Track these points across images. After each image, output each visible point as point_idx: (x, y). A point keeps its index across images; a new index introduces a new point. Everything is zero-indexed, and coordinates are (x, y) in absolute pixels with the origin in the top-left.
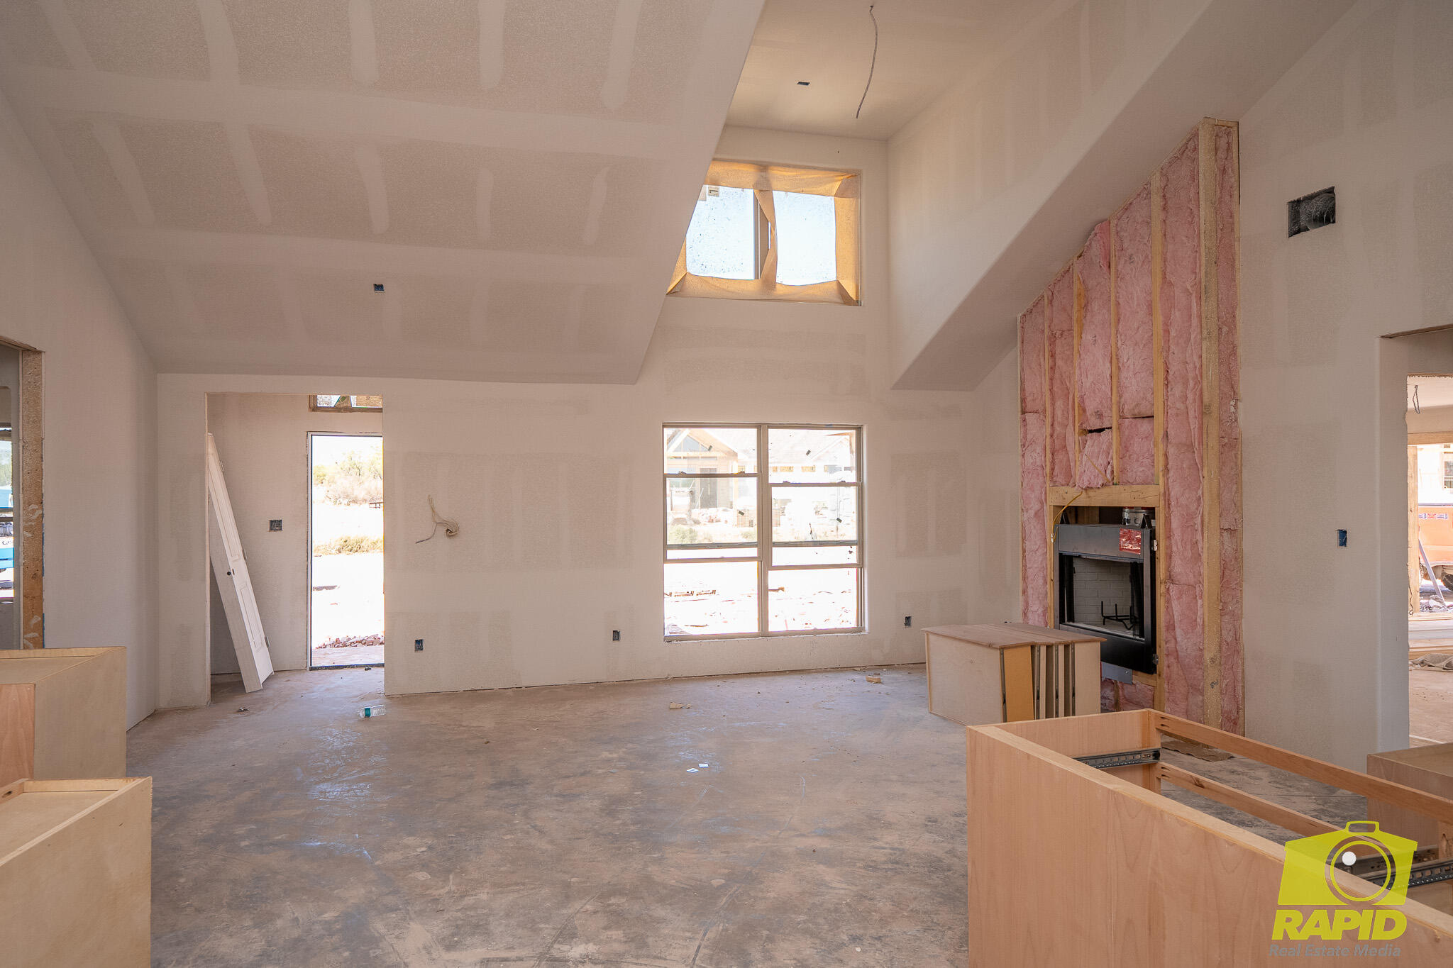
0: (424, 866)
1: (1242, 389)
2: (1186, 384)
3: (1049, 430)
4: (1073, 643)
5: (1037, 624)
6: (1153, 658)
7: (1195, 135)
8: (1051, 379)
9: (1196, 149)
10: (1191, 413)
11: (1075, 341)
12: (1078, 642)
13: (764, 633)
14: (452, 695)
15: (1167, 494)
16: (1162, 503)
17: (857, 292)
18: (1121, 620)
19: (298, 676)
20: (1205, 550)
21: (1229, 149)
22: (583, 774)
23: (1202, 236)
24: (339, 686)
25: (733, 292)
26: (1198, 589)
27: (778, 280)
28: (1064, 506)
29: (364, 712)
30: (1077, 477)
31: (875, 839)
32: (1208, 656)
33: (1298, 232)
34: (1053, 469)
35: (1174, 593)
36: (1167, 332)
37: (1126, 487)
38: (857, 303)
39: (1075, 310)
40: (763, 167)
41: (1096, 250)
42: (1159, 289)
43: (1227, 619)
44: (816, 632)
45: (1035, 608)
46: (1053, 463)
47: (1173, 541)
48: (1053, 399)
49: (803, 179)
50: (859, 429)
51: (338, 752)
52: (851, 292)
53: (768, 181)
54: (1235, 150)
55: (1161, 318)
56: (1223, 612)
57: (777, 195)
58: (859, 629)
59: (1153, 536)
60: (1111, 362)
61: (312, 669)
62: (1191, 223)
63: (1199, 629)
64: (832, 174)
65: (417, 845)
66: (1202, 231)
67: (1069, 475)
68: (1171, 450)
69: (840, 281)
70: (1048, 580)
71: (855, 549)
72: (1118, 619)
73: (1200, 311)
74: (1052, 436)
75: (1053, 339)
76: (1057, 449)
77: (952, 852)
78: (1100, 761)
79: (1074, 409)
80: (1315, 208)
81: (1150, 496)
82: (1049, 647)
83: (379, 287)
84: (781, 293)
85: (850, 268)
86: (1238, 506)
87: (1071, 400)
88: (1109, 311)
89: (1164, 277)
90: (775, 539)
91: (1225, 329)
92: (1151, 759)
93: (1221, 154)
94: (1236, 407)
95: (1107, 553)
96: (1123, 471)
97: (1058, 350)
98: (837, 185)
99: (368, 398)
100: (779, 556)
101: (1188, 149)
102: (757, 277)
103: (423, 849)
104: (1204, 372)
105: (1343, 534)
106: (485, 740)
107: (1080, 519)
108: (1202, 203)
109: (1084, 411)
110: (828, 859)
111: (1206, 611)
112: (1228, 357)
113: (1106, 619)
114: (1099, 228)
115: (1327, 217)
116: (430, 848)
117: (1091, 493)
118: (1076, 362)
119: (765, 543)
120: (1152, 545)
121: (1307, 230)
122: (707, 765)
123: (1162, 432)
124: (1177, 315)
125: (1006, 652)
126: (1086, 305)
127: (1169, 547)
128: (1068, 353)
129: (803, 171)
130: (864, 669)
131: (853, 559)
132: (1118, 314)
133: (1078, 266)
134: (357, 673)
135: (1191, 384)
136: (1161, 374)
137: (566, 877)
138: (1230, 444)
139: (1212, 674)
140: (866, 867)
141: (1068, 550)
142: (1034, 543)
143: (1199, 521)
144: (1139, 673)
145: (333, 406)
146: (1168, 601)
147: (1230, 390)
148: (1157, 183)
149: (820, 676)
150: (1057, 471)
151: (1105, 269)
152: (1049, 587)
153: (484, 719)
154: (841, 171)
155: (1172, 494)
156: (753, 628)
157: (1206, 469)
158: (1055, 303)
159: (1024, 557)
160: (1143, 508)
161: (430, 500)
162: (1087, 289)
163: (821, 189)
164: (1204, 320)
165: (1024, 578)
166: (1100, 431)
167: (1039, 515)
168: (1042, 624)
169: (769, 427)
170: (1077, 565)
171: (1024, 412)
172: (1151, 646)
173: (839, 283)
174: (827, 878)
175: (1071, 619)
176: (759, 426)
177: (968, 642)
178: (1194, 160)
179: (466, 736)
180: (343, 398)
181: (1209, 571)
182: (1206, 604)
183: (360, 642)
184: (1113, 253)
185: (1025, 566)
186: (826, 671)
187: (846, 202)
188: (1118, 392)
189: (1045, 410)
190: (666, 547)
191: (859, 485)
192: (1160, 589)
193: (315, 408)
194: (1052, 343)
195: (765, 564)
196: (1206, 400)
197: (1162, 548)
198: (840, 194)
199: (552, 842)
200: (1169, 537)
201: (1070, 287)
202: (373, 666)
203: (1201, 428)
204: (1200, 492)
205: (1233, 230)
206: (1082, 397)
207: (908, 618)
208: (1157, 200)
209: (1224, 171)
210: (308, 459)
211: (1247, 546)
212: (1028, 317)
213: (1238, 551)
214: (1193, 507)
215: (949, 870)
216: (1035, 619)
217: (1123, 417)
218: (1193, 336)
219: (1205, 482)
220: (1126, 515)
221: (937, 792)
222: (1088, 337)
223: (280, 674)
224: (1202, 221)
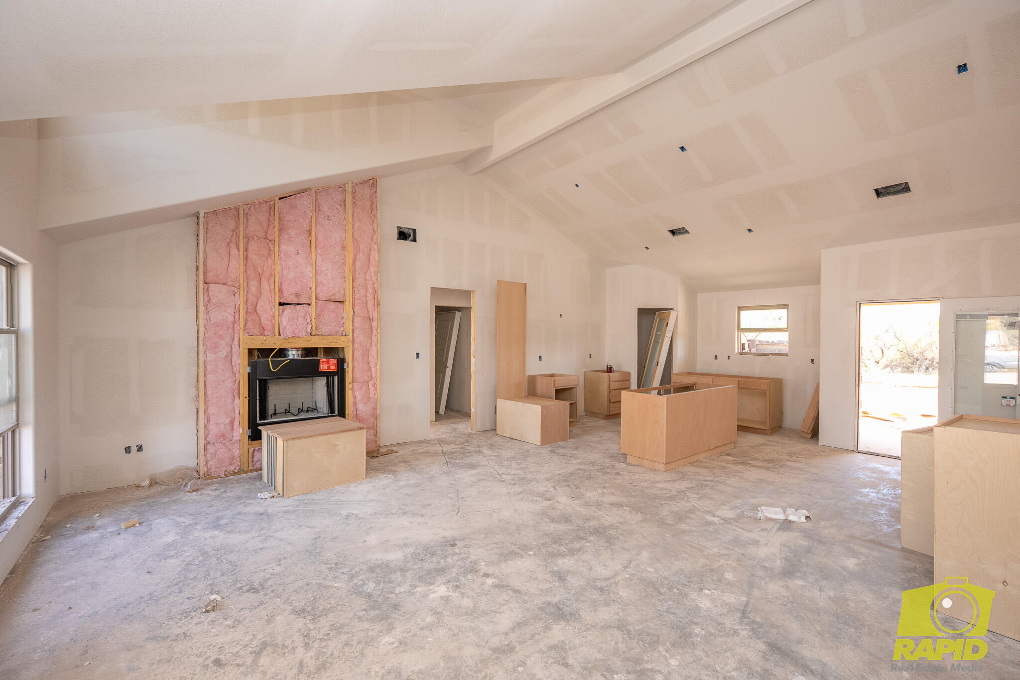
3: (243, 299)
7: (373, 179)
8: (245, 266)
9: (374, 186)
11: (274, 248)
15: (354, 340)
16: (351, 345)
26: (370, 383)
30: (281, 331)
34: (246, 325)
35: (356, 387)
36: (355, 263)
37: (323, 337)
39: (274, 229)
42: (351, 241)
46: (246, 320)
48: (247, 279)
55: (352, 255)
59: (343, 362)
60: (312, 269)
62: (371, 218)
67: (263, 329)
68: (358, 320)
70: (241, 398)
74: (245, 303)
76: (250, 311)
81: (342, 342)
88: (310, 239)
89: (353, 236)
105: (418, 354)
109: (282, 291)
117: (293, 340)
120: (342, 366)
123: (351, 310)
126: (282, 229)
127: (353, 366)
132: (317, 243)
133: (279, 203)
136: (351, 281)
143: (373, 352)
146: (353, 392)
148: (349, 188)
150: (249, 326)
152: (242, 402)
155: (357, 340)
158: (252, 218)
162: (284, 219)
166: (297, 304)
167: (229, 355)
170: (271, 384)
171: (206, 282)
184: (314, 209)
185: (206, 393)
188: (315, 286)
189: (238, 286)
192: (349, 387)
196: (379, 298)
197: (350, 366)
200: (353, 361)
201: (270, 212)
204: (374, 339)
206: (281, 282)
208: (350, 197)
212: (213, 216)
214: (369, 346)
217: (317, 299)
218: (372, 269)
222: (290, 249)
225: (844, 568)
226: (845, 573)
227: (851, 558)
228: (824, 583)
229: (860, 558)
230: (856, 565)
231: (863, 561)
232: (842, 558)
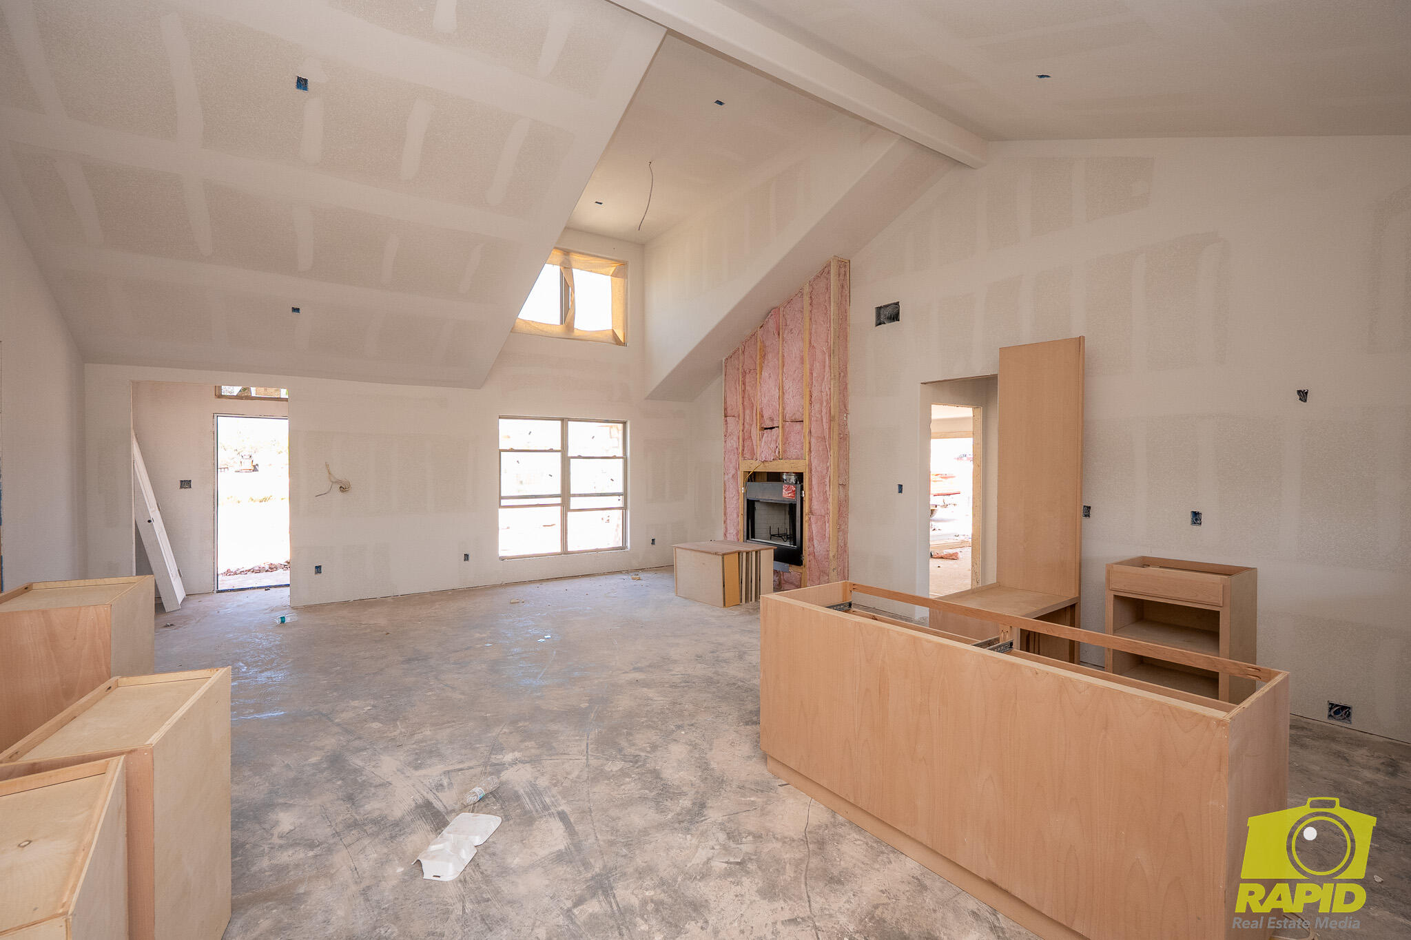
0: (375, 719)
1: (850, 407)
2: (821, 404)
3: (741, 428)
4: (760, 550)
5: (732, 540)
6: (801, 557)
7: (829, 265)
8: (743, 397)
9: (829, 273)
10: (824, 420)
11: (758, 377)
12: (763, 549)
13: (565, 552)
14: (346, 604)
15: (810, 465)
16: (807, 470)
17: (624, 336)
18: (781, 537)
19: (208, 598)
20: (831, 496)
21: (845, 275)
22: (467, 649)
23: (832, 321)
24: (248, 603)
25: (547, 332)
26: (826, 518)
27: (575, 327)
28: (749, 472)
29: (280, 620)
30: (758, 455)
31: (670, 670)
32: (831, 555)
33: (880, 324)
34: (743, 450)
35: (813, 520)
36: (812, 374)
37: (787, 461)
38: (624, 344)
39: (758, 358)
40: (567, 253)
41: (771, 324)
42: (807, 350)
43: (841, 533)
44: (597, 550)
45: (732, 531)
46: (743, 446)
47: (813, 491)
48: (744, 409)
49: (591, 263)
50: (624, 423)
51: (269, 649)
52: (621, 338)
53: (569, 261)
54: (848, 275)
55: (808, 366)
56: (839, 530)
57: (574, 271)
58: (623, 548)
59: (802, 489)
60: (779, 390)
61: (219, 592)
62: (825, 314)
63: (827, 540)
64: (610, 262)
65: (363, 706)
66: (832, 319)
67: (753, 453)
68: (813, 440)
69: (615, 331)
70: (740, 515)
71: (621, 497)
72: (779, 536)
73: (830, 363)
74: (743, 431)
75: (744, 373)
76: (746, 438)
77: (716, 673)
78: (839, 607)
79: (756, 415)
80: (887, 312)
81: (800, 467)
82: (747, 553)
83: (296, 310)
84: (577, 335)
85: (620, 323)
86: (847, 472)
87: (754, 411)
88: (778, 360)
89: (810, 343)
90: (572, 492)
91: (842, 374)
92: (847, 608)
93: (842, 277)
94: (846, 417)
95: (773, 498)
96: (785, 451)
97: (747, 380)
98: (613, 269)
99: (266, 390)
100: (575, 503)
101: (825, 272)
102: (561, 323)
103: (369, 708)
104: (832, 397)
105: (900, 487)
106: (385, 632)
107: (757, 479)
108: (832, 304)
109: (763, 417)
110: (646, 684)
111: (831, 530)
112: (843, 390)
113: (772, 536)
114: (773, 312)
115: (895, 317)
116: (374, 706)
117: (767, 464)
118: (758, 388)
119: (566, 495)
120: (801, 494)
121: (884, 323)
122: (549, 637)
123: (808, 430)
124: (817, 365)
125: (725, 557)
126: (764, 356)
127: (810, 495)
128: (753, 382)
129: (592, 258)
130: (627, 572)
131: (620, 504)
132: (783, 362)
133: (760, 332)
134: (260, 593)
135: (825, 404)
136: (808, 397)
137: (483, 714)
138: (844, 438)
139: (834, 564)
140: (671, 686)
141: (752, 497)
142: (731, 493)
143: (827, 480)
144: (793, 566)
145: (235, 395)
146: (810, 525)
147: (844, 408)
148: (807, 289)
149: (601, 577)
150: (746, 451)
151: (776, 335)
152: (741, 518)
153: (380, 619)
154: (616, 261)
155: (813, 465)
156: (558, 549)
157: (832, 452)
158: (746, 353)
159: (725, 501)
160: (794, 473)
161: (327, 466)
162: (765, 346)
163: (603, 270)
164: (832, 369)
165: (725, 514)
166: (771, 428)
167: (735, 477)
168: (736, 540)
169: (569, 420)
170: (757, 505)
171: (726, 416)
172: (800, 551)
173: (613, 331)
174: (650, 695)
175: (753, 536)
176: (562, 420)
177: (702, 552)
178: (828, 279)
179: (369, 630)
180: (244, 389)
181: (832, 506)
182: (831, 525)
183: (249, 571)
184: (781, 327)
185: (725, 507)
186: (604, 574)
187: (619, 281)
188: (783, 407)
189: (739, 417)
190: (501, 498)
191: (625, 458)
192: (806, 518)
193: (220, 396)
194: (744, 376)
195: (565, 507)
196: (832, 413)
197: (807, 493)
198: (614, 275)
199: (463, 693)
200: (810, 489)
201: (755, 344)
202: (271, 587)
203: (830, 428)
204: (828, 464)
205: (846, 320)
206: (762, 409)
207: (653, 540)
208: (806, 299)
209: (843, 287)
210: (215, 434)
211: (851, 494)
212: (729, 360)
213: (846, 496)
214: (825, 472)
215: (718, 683)
216: (731, 537)
217: (785, 421)
218: (826, 378)
219: (831, 459)
220: (784, 477)
221: (696, 641)
222: (765, 374)
223: (190, 597)
224: (832, 314)
225: (286, 806)
226: (281, 801)
227: (292, 828)
228: (292, 775)
229: (281, 837)
230: (277, 823)
231: (272, 835)
232: (302, 821)
